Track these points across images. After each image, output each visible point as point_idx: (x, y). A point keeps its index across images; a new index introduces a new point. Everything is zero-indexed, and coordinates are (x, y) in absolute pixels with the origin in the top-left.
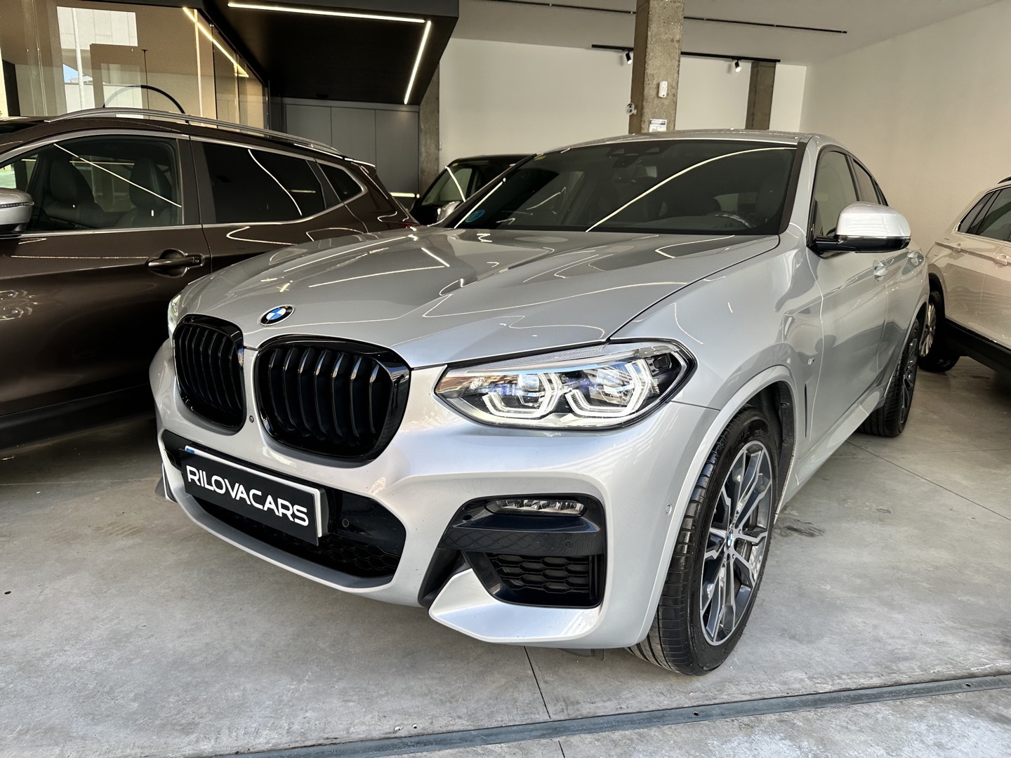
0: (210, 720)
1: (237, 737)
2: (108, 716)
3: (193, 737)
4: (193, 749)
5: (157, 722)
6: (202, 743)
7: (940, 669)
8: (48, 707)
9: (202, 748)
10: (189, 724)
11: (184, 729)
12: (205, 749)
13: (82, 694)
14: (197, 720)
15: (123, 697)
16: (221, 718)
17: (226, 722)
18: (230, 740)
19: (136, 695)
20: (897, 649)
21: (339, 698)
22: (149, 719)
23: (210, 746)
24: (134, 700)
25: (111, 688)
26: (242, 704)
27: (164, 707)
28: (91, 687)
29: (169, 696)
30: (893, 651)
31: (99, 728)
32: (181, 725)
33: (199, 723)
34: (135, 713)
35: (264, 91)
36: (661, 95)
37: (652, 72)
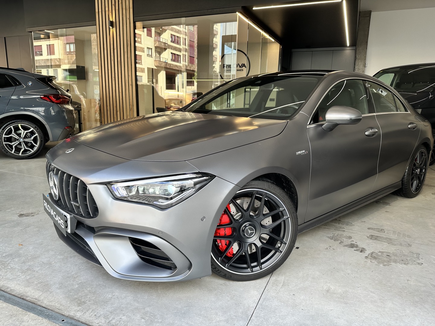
0: (91, 304)
1: (92, 315)
2: (66, 287)
3: (78, 308)
4: (74, 314)
5: (75, 297)
6: (79, 312)
8: (55, 276)
9: (77, 314)
10: (83, 302)
11: (80, 303)
12: (77, 315)
13: (68, 275)
14: (87, 302)
15: (77, 282)
16: (95, 305)
17: (94, 307)
18: (88, 315)
19: (81, 282)
21: (141, 315)
22: (75, 294)
23: (80, 315)
24: (78, 284)
25: (77, 276)
26: (107, 301)
27: (83, 291)
28: (73, 273)
29: (89, 287)
31: (58, 291)
32: (81, 301)
33: (86, 303)
34: (73, 290)
35: (280, 47)
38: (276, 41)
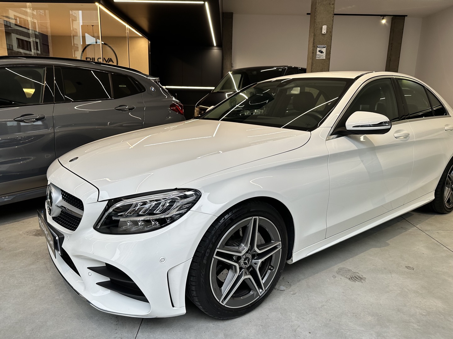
35: (148, 43)
36: (323, 33)
37: (319, 21)
38: (143, 36)
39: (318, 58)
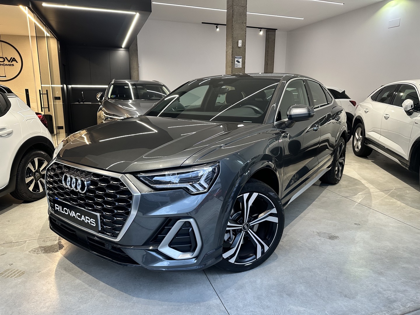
7: (410, 305)
20: (389, 296)
30: (388, 297)
36: (239, 46)
37: (235, 36)
39: (236, 67)
